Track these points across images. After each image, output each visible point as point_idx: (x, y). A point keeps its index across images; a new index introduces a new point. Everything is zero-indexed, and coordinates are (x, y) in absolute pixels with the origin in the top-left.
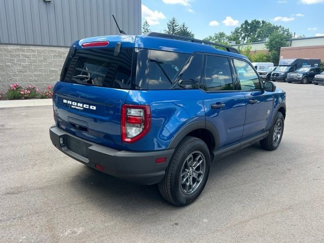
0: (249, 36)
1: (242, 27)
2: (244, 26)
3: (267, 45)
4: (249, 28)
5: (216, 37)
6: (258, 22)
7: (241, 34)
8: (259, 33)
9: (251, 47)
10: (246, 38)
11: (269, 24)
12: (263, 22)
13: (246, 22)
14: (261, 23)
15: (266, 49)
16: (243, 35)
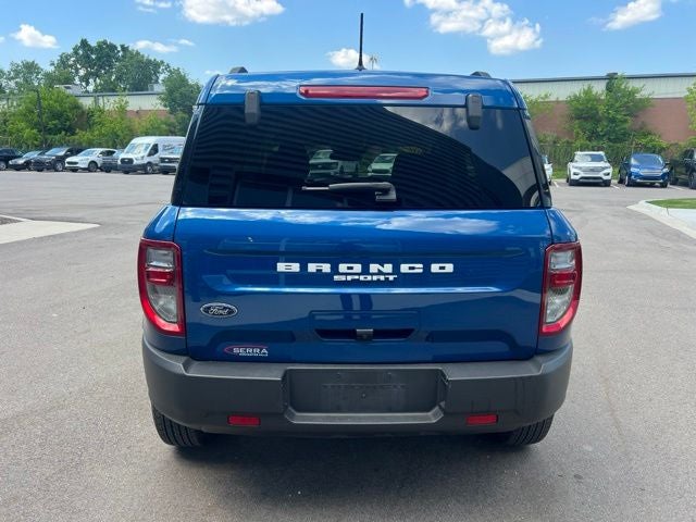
0: (97, 75)
1: (76, 53)
2: (81, 52)
3: (163, 100)
4: (94, 57)
5: (17, 73)
6: (113, 47)
7: (77, 70)
8: (119, 70)
9: (127, 102)
10: (91, 80)
11: (138, 53)
12: (124, 48)
13: (84, 43)
14: (119, 49)
15: (162, 108)
16: (82, 72)
